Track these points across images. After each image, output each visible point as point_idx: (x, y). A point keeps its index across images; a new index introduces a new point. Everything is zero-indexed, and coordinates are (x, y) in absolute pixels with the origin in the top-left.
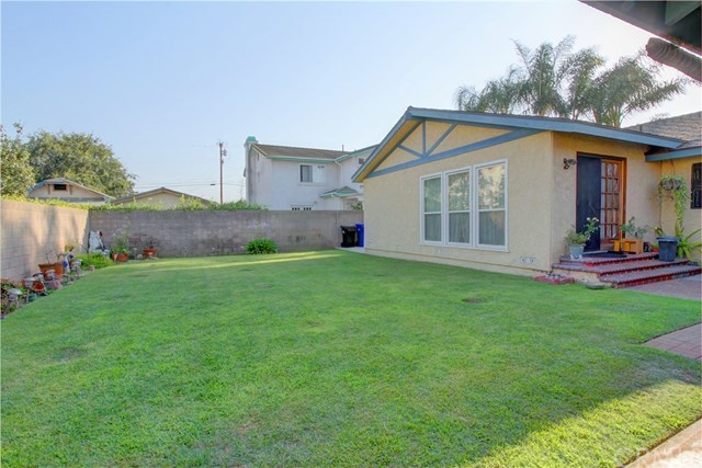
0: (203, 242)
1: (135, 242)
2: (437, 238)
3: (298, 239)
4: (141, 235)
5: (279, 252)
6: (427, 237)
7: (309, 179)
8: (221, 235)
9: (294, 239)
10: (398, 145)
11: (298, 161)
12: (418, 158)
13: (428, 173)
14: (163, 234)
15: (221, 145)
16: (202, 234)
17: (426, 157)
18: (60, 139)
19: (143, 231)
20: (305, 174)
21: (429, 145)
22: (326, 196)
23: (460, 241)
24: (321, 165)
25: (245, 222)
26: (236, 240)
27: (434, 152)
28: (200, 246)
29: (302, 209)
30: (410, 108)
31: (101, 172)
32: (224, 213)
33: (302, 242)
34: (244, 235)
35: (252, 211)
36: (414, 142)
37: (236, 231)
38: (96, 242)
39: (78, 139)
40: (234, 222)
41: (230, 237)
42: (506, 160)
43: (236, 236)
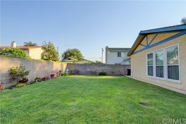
0: (89, 72)
1: (75, 71)
2: (152, 75)
3: (113, 72)
4: (76, 69)
5: (107, 76)
6: (149, 75)
7: (120, 56)
8: (93, 70)
9: (112, 72)
10: (140, 44)
11: (117, 51)
12: (145, 47)
13: (148, 52)
14: (81, 69)
15: (102, 49)
16: (89, 70)
17: (148, 47)
18: (72, 50)
19: (77, 68)
20: (119, 55)
21: (149, 42)
22: (125, 61)
23: (161, 77)
24: (124, 52)
25: (99, 67)
26: (96, 72)
27: (150, 45)
28: (88, 73)
29: (118, 64)
30: (141, 31)
31: (78, 56)
32: (94, 65)
33: (114, 73)
34: (99, 71)
35: (101, 65)
36: (144, 42)
37: (97, 69)
38: (68, 70)
39: (74, 50)
40: (96, 67)
41: (95, 71)
42: (178, 44)
43: (97, 71)
